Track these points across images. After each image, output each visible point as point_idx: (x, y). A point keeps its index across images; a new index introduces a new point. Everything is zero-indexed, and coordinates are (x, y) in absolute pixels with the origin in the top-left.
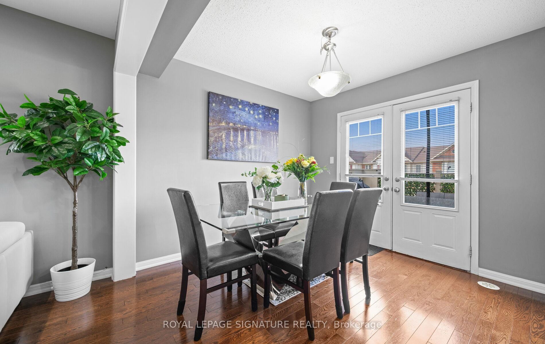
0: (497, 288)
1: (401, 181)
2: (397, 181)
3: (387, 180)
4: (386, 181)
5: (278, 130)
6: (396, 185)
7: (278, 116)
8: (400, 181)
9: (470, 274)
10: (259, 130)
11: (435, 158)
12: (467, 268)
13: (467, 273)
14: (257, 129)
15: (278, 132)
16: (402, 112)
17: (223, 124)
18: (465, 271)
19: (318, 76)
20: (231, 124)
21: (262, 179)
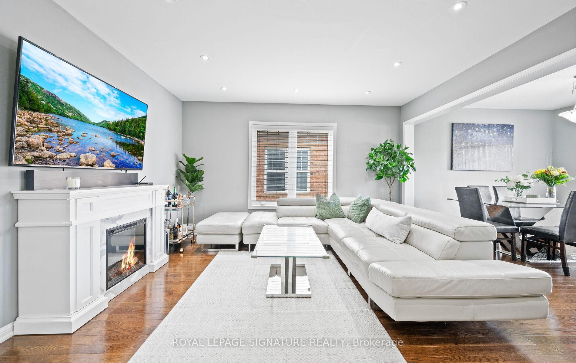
5: (513, 142)
7: (513, 131)
15: (513, 145)
17: (464, 144)
20: (469, 144)
21: (516, 183)
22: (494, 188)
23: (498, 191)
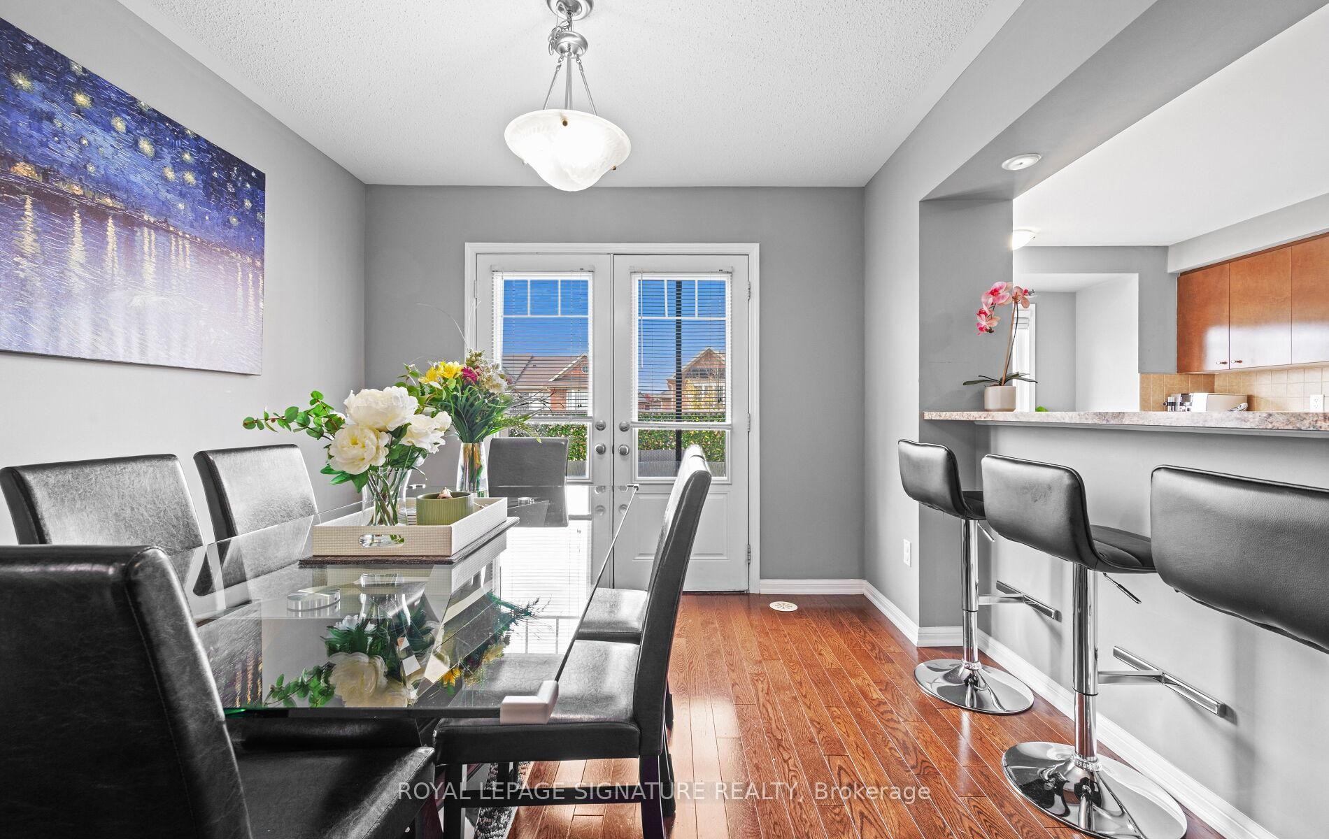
0: (793, 607)
1: (632, 429)
2: (624, 429)
3: (601, 427)
4: (599, 429)
5: (263, 251)
6: (622, 439)
7: (263, 198)
8: (629, 431)
9: (748, 595)
10: (181, 234)
11: (556, 380)
12: (743, 587)
13: (744, 594)
14: (171, 229)
15: (263, 261)
16: (634, 275)
18: (741, 593)
19: (561, 115)
21: (386, 439)
22: (205, 463)
23: (230, 482)
